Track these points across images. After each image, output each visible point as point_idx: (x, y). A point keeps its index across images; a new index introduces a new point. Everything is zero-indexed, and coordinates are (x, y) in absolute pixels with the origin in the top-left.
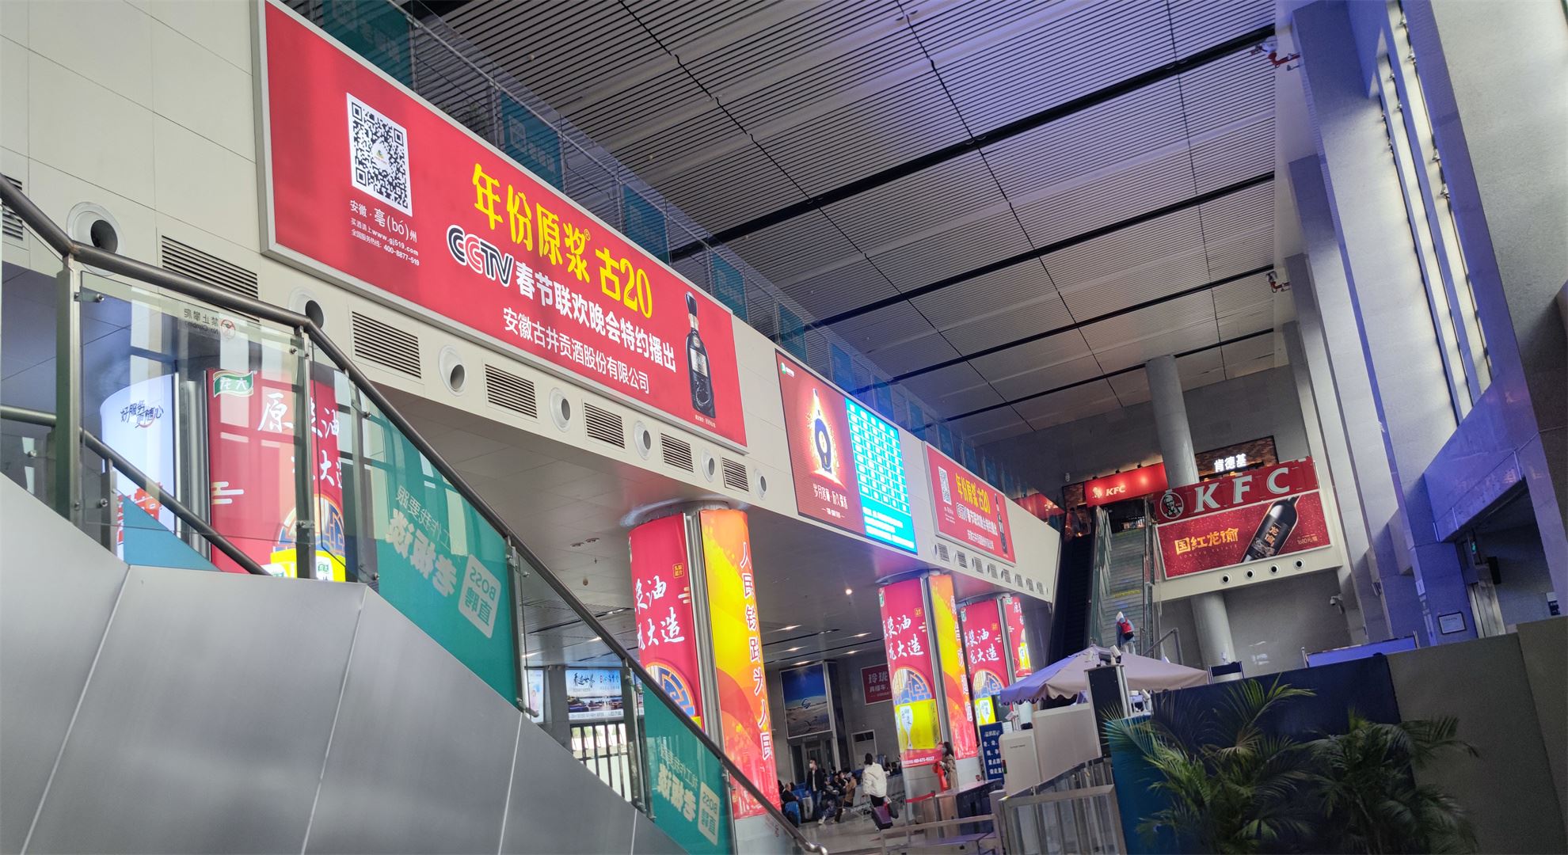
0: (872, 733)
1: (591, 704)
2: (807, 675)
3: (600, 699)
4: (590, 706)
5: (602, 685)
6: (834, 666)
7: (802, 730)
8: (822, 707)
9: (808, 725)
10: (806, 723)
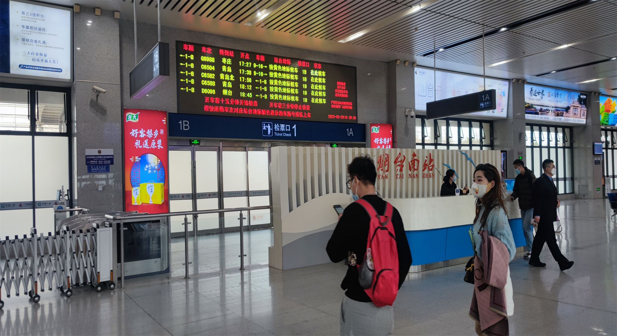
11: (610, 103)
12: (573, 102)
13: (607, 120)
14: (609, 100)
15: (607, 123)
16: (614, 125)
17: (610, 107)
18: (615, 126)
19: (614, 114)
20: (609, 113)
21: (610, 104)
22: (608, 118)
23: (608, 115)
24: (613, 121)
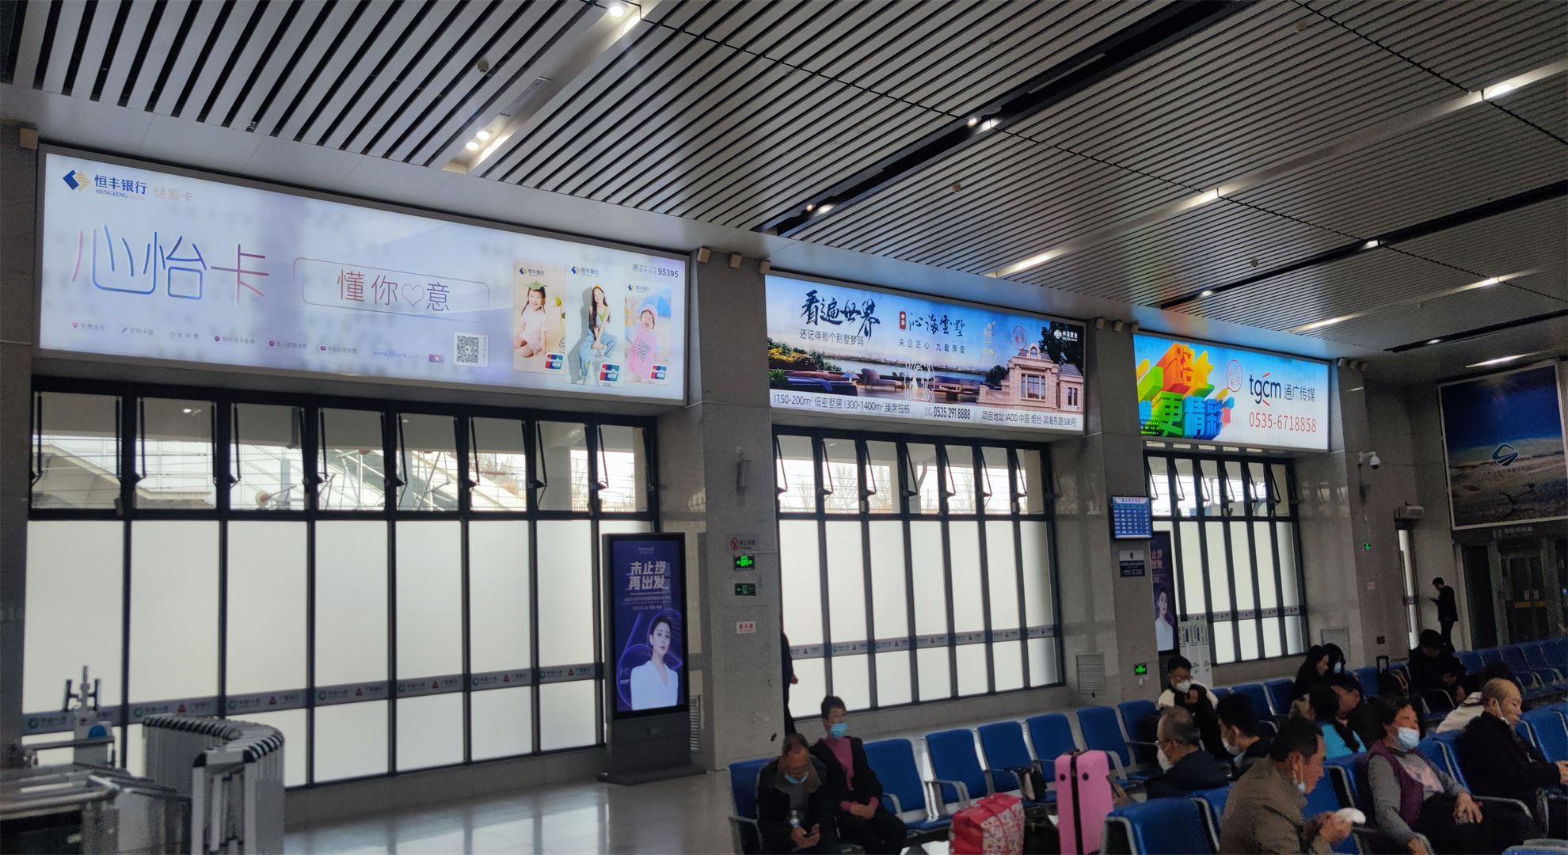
1: (866, 378)
2: (1511, 392)
3: (898, 371)
4: (860, 382)
5: (905, 335)
7: (1492, 512)
8: (1550, 463)
9: (1507, 501)
10: (1504, 496)
11: (1183, 361)
12: (1019, 352)
13: (1178, 419)
14: (1179, 351)
15: (1177, 430)
16: (1209, 438)
17: (1186, 374)
18: (1217, 439)
19: (1206, 399)
20: (1184, 397)
21: (1186, 365)
22: (1179, 411)
23: (1180, 404)
24: (1202, 422)
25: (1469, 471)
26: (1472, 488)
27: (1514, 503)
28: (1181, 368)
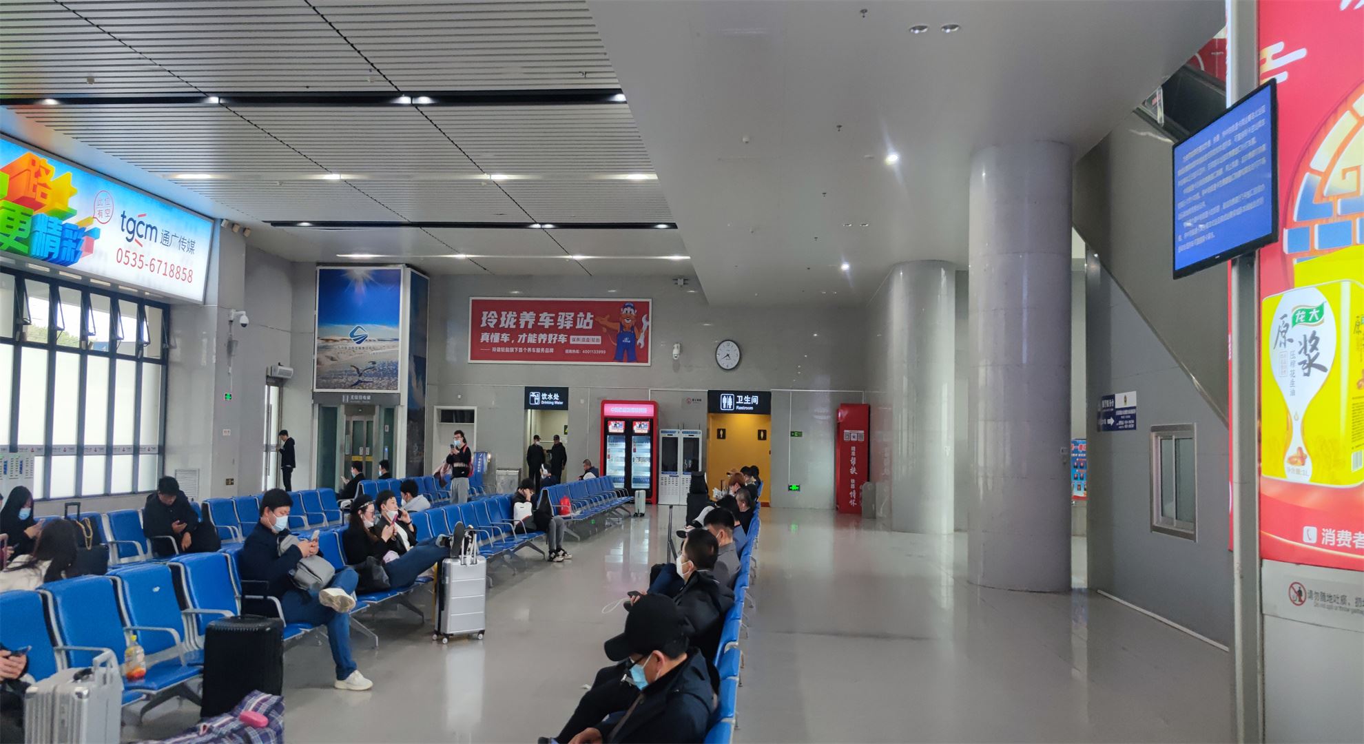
0: (472, 412)
2: (369, 284)
6: (422, 281)
7: (343, 380)
8: (388, 347)
9: (356, 373)
10: (353, 369)
11: (38, 174)
13: (24, 235)
14: (33, 163)
15: (22, 248)
16: (65, 264)
17: (40, 189)
18: (72, 266)
19: (64, 222)
20: (35, 213)
21: (43, 179)
22: (27, 227)
23: (29, 220)
24: (57, 245)
25: (330, 344)
26: (332, 359)
27: (360, 375)
28: (34, 181)
